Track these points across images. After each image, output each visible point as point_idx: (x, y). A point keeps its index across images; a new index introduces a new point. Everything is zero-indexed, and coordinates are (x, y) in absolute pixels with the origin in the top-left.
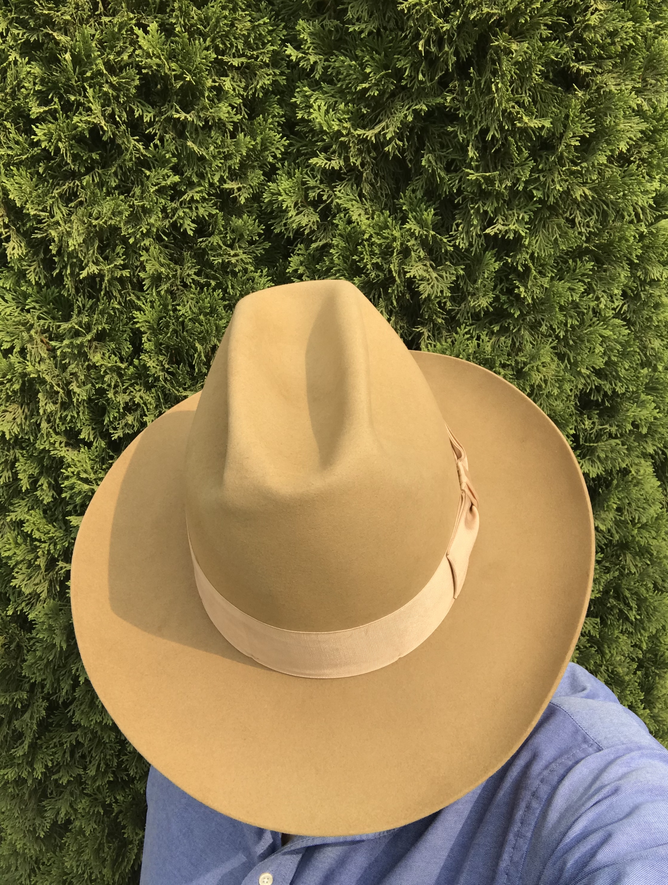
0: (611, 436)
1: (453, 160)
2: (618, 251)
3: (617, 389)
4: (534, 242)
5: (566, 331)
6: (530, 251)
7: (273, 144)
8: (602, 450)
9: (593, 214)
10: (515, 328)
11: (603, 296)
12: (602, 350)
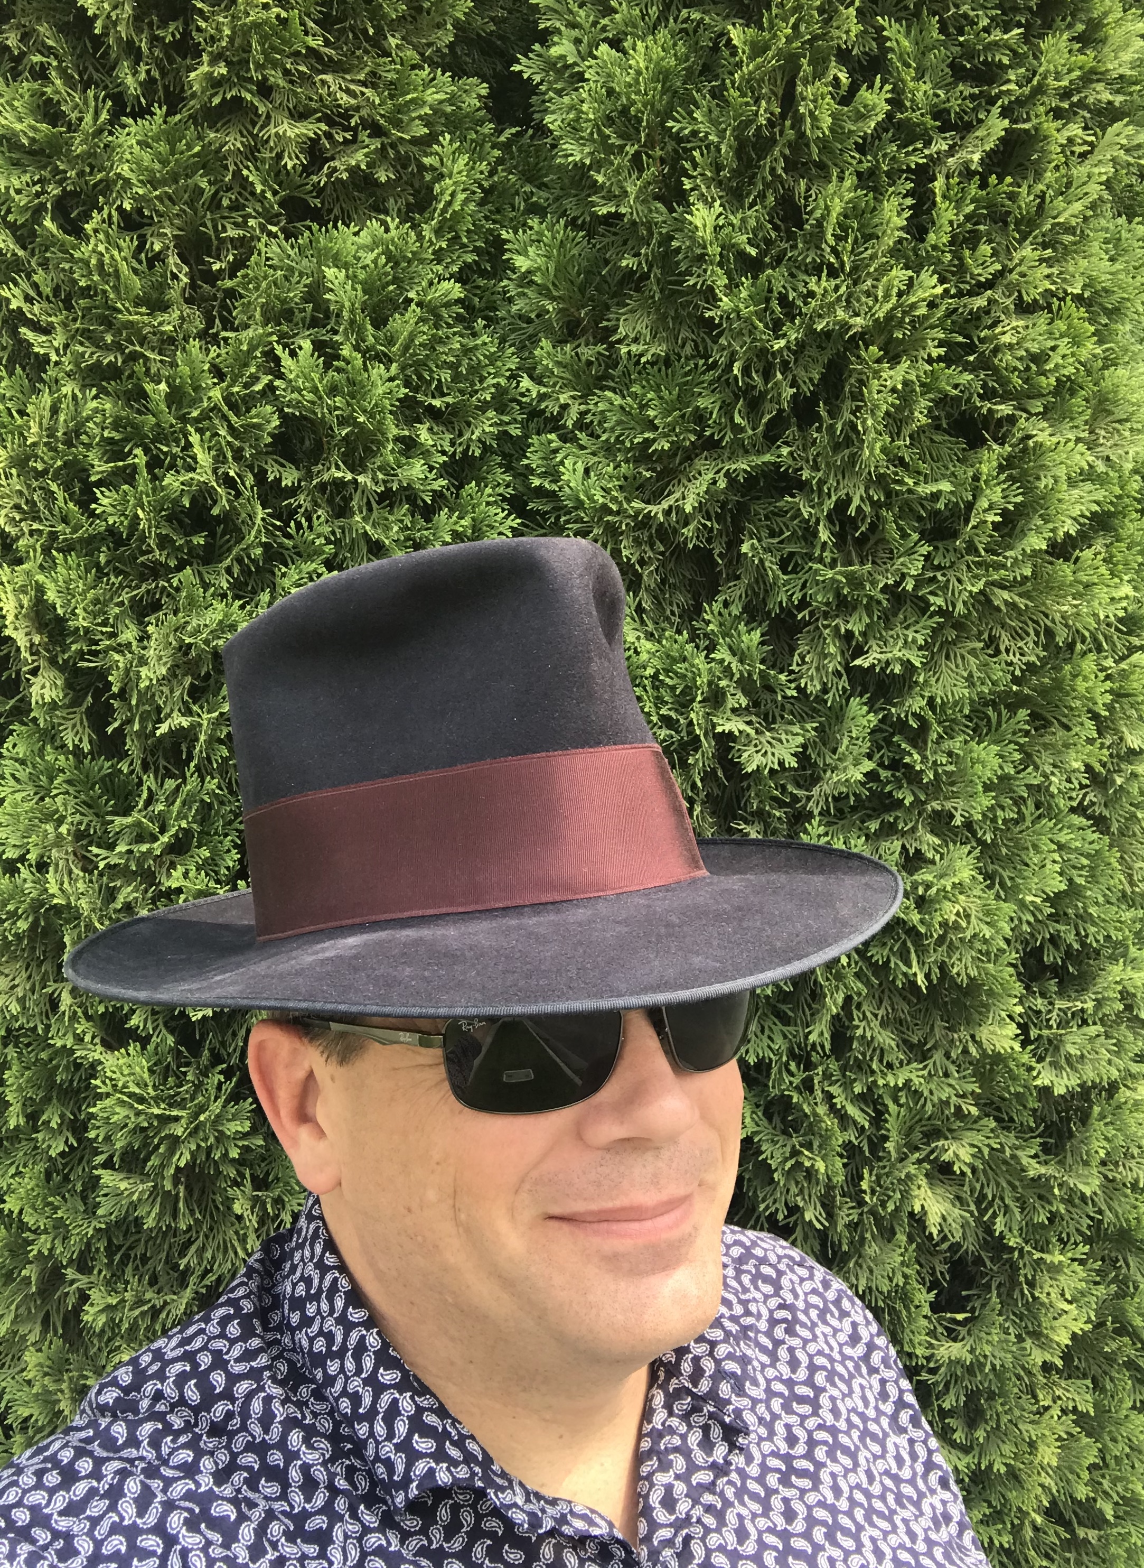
0: (1084, 1022)
1: (792, 554)
2: (1074, 698)
3: (1090, 939)
4: (934, 680)
5: (995, 833)
6: (928, 694)
8: (1074, 1043)
9: (1028, 634)
10: (907, 824)
11: (1054, 773)
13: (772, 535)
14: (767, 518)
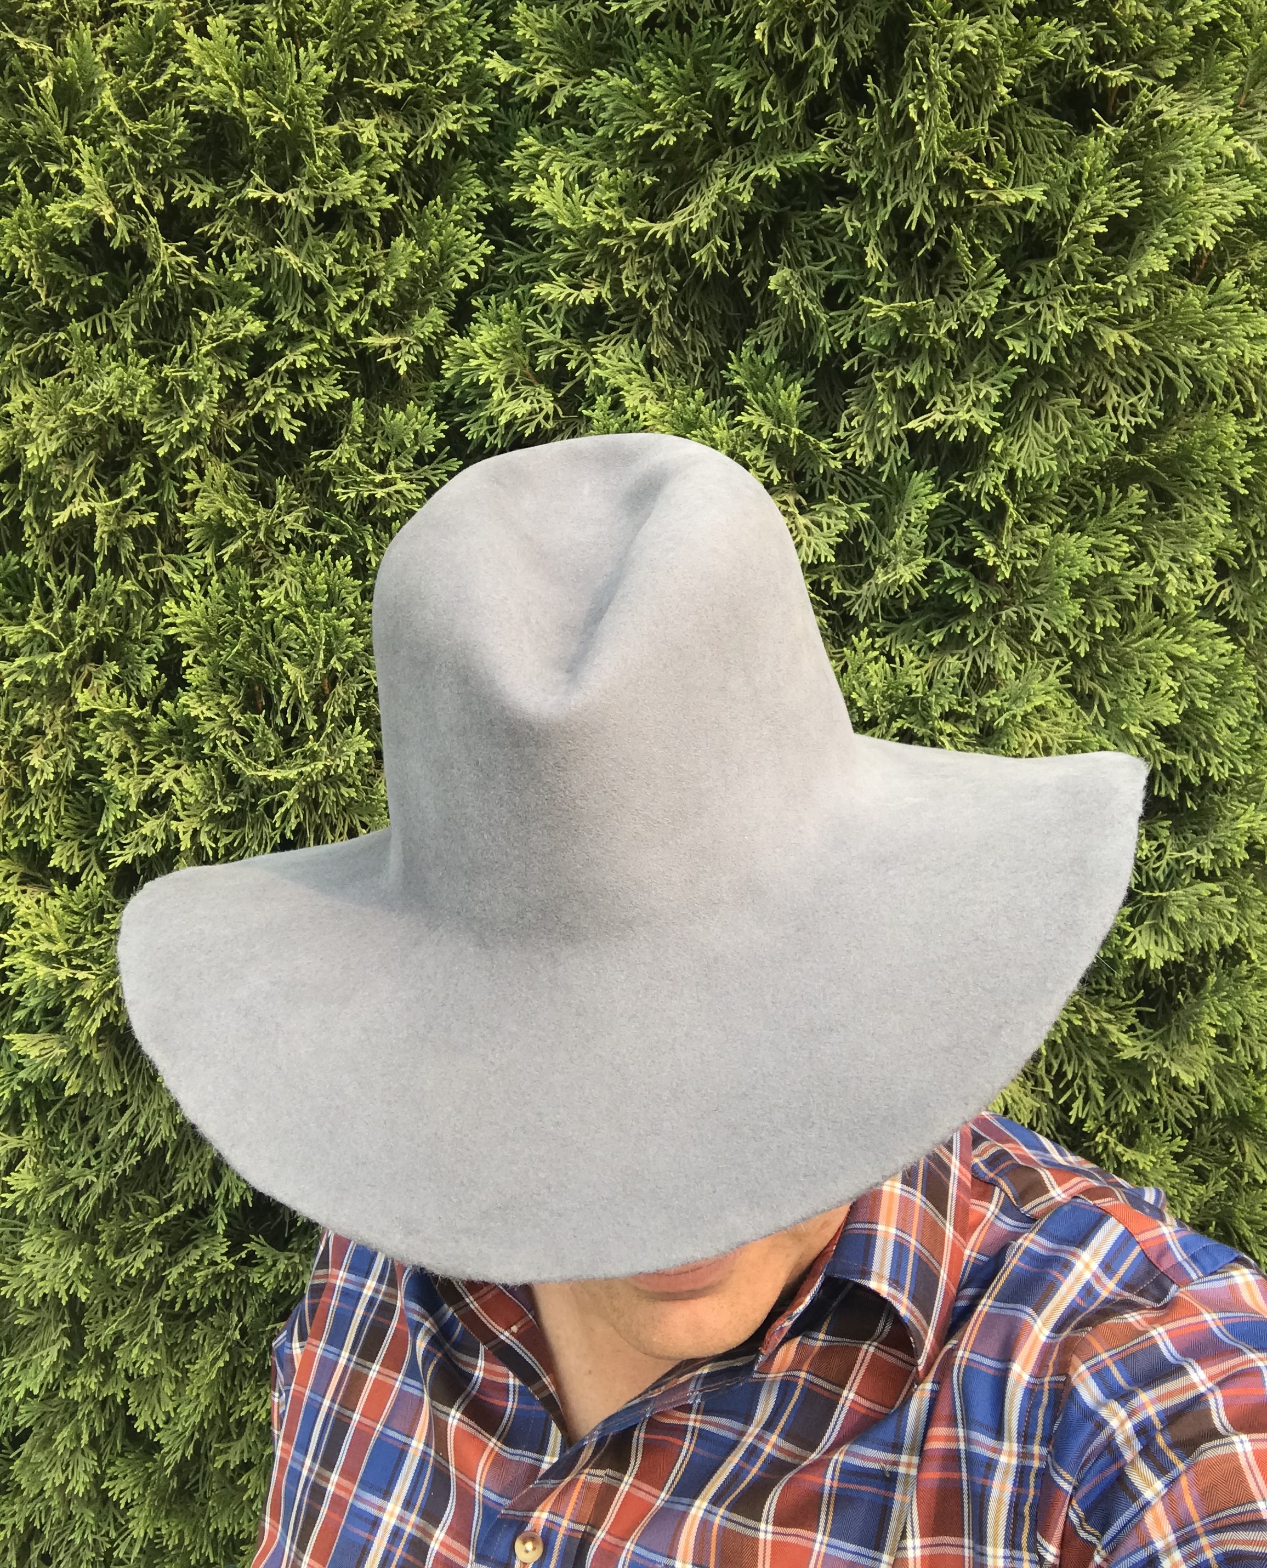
0: (1200, 875)
1: (842, 283)
2: (1204, 471)
3: (1212, 771)
4: (1015, 447)
5: (1094, 644)
6: (1006, 467)
7: (464, 254)
8: (1180, 906)
9: (1144, 387)
10: (977, 635)
11: (1171, 570)
12: (1176, 685)
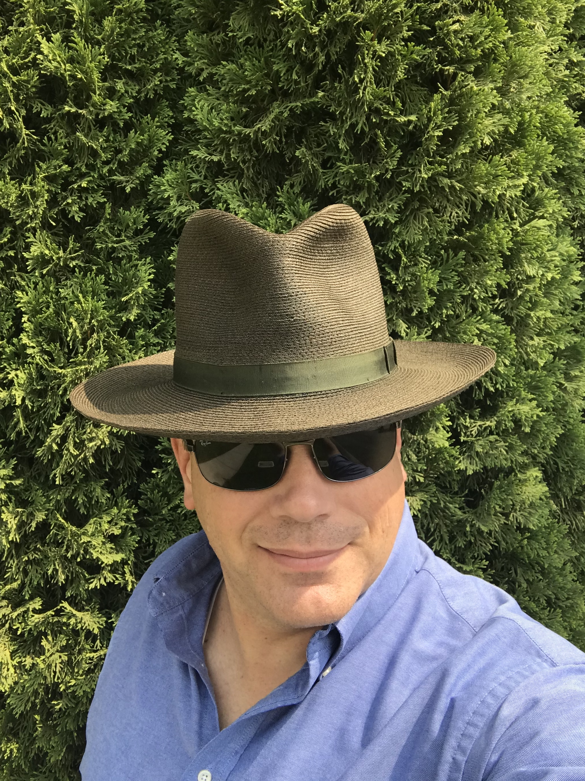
13: (319, 146)
14: (316, 136)
